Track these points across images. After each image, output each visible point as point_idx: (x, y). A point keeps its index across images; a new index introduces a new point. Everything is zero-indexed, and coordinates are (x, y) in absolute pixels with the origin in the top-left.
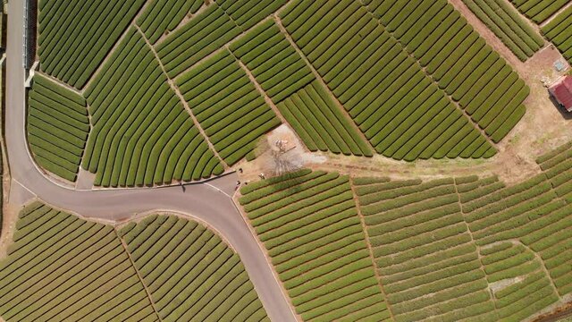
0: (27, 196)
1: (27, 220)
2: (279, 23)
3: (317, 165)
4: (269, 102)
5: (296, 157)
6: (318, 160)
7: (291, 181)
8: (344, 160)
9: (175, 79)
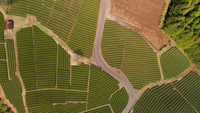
0: (136, 92)
1: (139, 87)
2: (56, 87)
3: (71, 51)
4: (71, 72)
5: (74, 57)
6: (70, 52)
7: (79, 52)
8: (65, 48)
9: (87, 92)
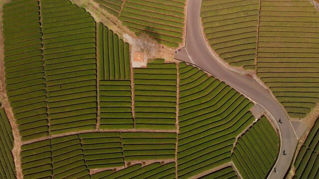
1: (302, 110)
2: (98, 124)
3: (130, 35)
4: (132, 84)
5: (138, 45)
6: (128, 37)
9: (175, 131)
